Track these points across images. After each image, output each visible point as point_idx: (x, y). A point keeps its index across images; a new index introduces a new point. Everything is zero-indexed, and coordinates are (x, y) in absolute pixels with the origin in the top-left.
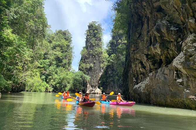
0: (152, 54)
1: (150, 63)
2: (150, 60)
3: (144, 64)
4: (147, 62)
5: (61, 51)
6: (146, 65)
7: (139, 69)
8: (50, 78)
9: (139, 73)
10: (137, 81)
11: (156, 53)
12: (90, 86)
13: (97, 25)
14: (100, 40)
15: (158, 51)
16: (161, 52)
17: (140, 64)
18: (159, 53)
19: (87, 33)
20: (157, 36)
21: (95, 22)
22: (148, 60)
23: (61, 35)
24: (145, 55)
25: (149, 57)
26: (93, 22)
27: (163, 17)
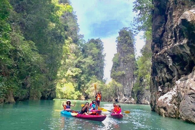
0: (180, 55)
1: (178, 67)
2: (177, 64)
3: (171, 69)
4: (174, 66)
5: (93, 59)
6: (173, 70)
7: (165, 75)
8: (83, 86)
9: (165, 80)
10: (162, 91)
11: (183, 52)
12: (123, 95)
13: (128, 30)
14: (132, 46)
15: (186, 50)
16: (190, 51)
17: (165, 68)
18: (189, 52)
19: (118, 39)
20: (183, 30)
21: (126, 28)
22: (175, 64)
23: (93, 44)
24: (171, 57)
25: (176, 59)
26: (125, 28)
27: (192, 5)
